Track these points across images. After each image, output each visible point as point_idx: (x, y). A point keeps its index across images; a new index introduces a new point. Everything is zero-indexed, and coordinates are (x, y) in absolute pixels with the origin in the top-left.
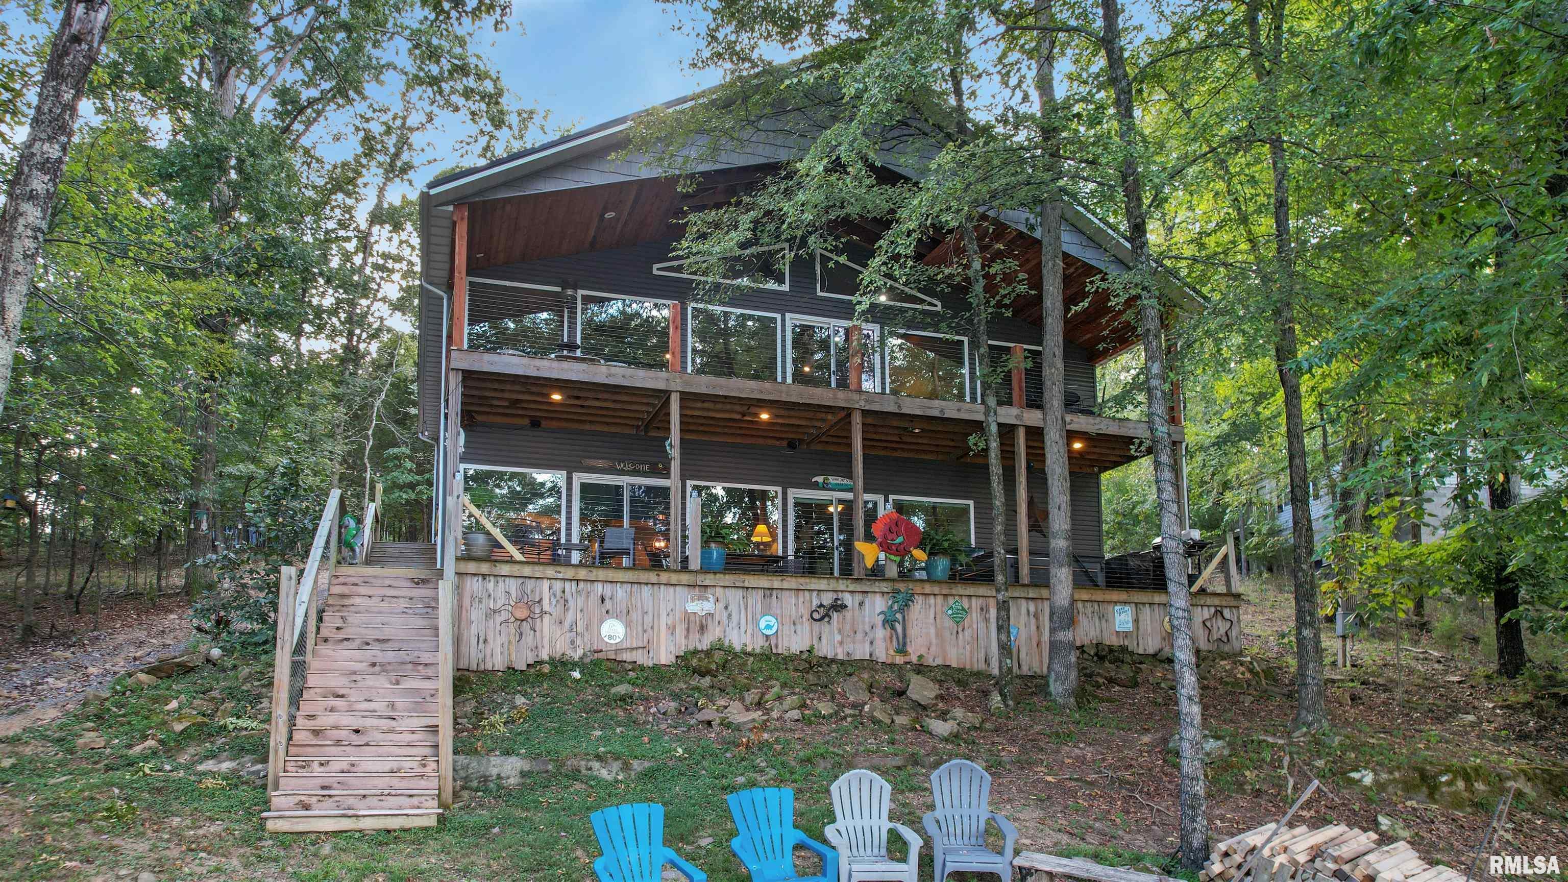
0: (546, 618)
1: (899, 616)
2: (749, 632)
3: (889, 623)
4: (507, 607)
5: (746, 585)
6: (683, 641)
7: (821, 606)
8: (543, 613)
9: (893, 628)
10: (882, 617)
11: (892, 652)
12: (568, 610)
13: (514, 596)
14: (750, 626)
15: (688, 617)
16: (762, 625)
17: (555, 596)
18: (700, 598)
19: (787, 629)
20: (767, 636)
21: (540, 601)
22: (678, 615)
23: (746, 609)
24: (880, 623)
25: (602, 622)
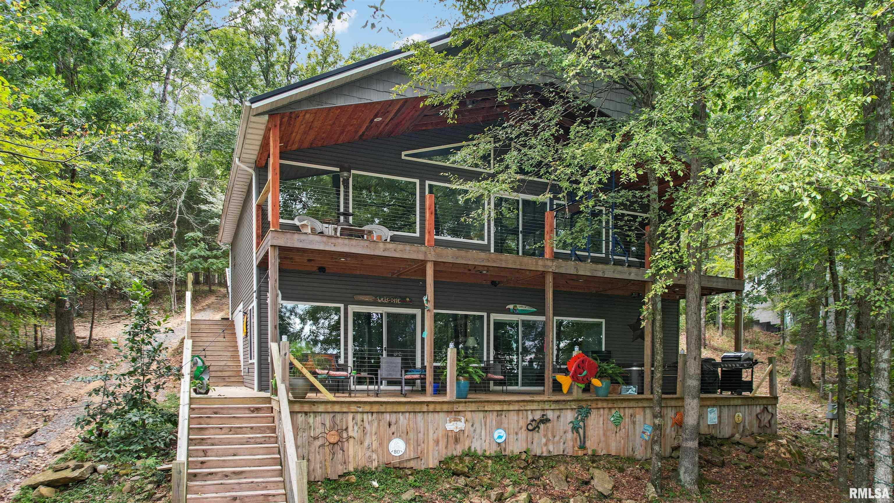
0: (351, 441)
1: (581, 424)
2: (488, 441)
3: (575, 429)
4: (323, 435)
5: (486, 409)
6: (444, 451)
7: (534, 420)
8: (349, 438)
9: (578, 432)
10: (571, 425)
11: (576, 448)
12: (366, 434)
13: (328, 425)
14: (488, 438)
15: (447, 434)
16: (496, 436)
17: (356, 423)
18: (455, 420)
19: (513, 437)
20: (499, 444)
21: (346, 429)
22: (440, 433)
23: (485, 425)
24: (570, 430)
25: (390, 440)
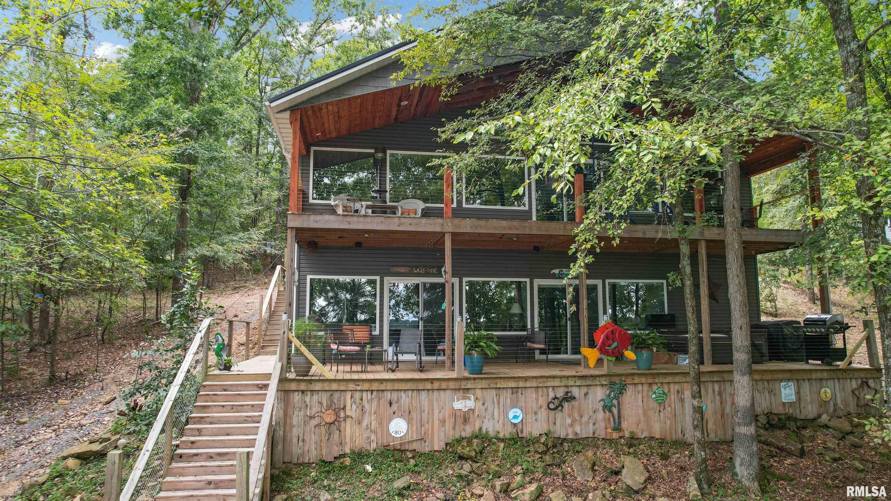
0: (349, 421)
1: (615, 402)
2: (501, 421)
3: (607, 408)
4: (319, 414)
5: (499, 386)
6: (452, 432)
7: (555, 398)
8: (346, 417)
9: (610, 411)
10: (602, 403)
11: (609, 430)
12: (365, 413)
13: (325, 404)
14: (502, 418)
15: (455, 413)
16: (511, 415)
17: (355, 402)
18: (464, 398)
19: (530, 418)
20: (515, 425)
21: (344, 408)
22: (447, 412)
23: (499, 404)
24: (601, 409)
25: (390, 420)
